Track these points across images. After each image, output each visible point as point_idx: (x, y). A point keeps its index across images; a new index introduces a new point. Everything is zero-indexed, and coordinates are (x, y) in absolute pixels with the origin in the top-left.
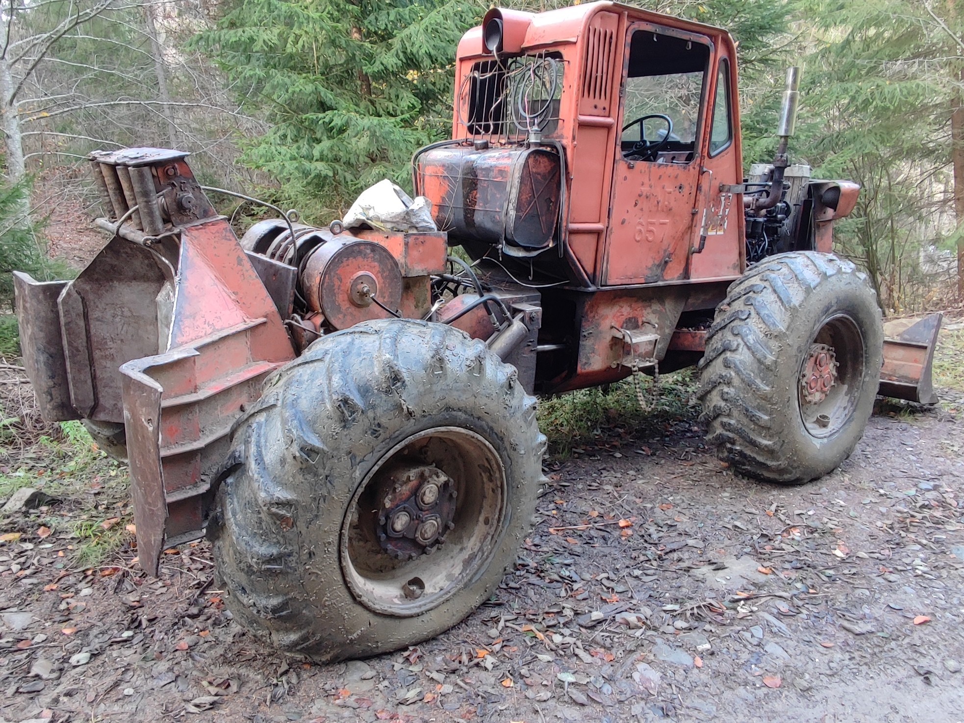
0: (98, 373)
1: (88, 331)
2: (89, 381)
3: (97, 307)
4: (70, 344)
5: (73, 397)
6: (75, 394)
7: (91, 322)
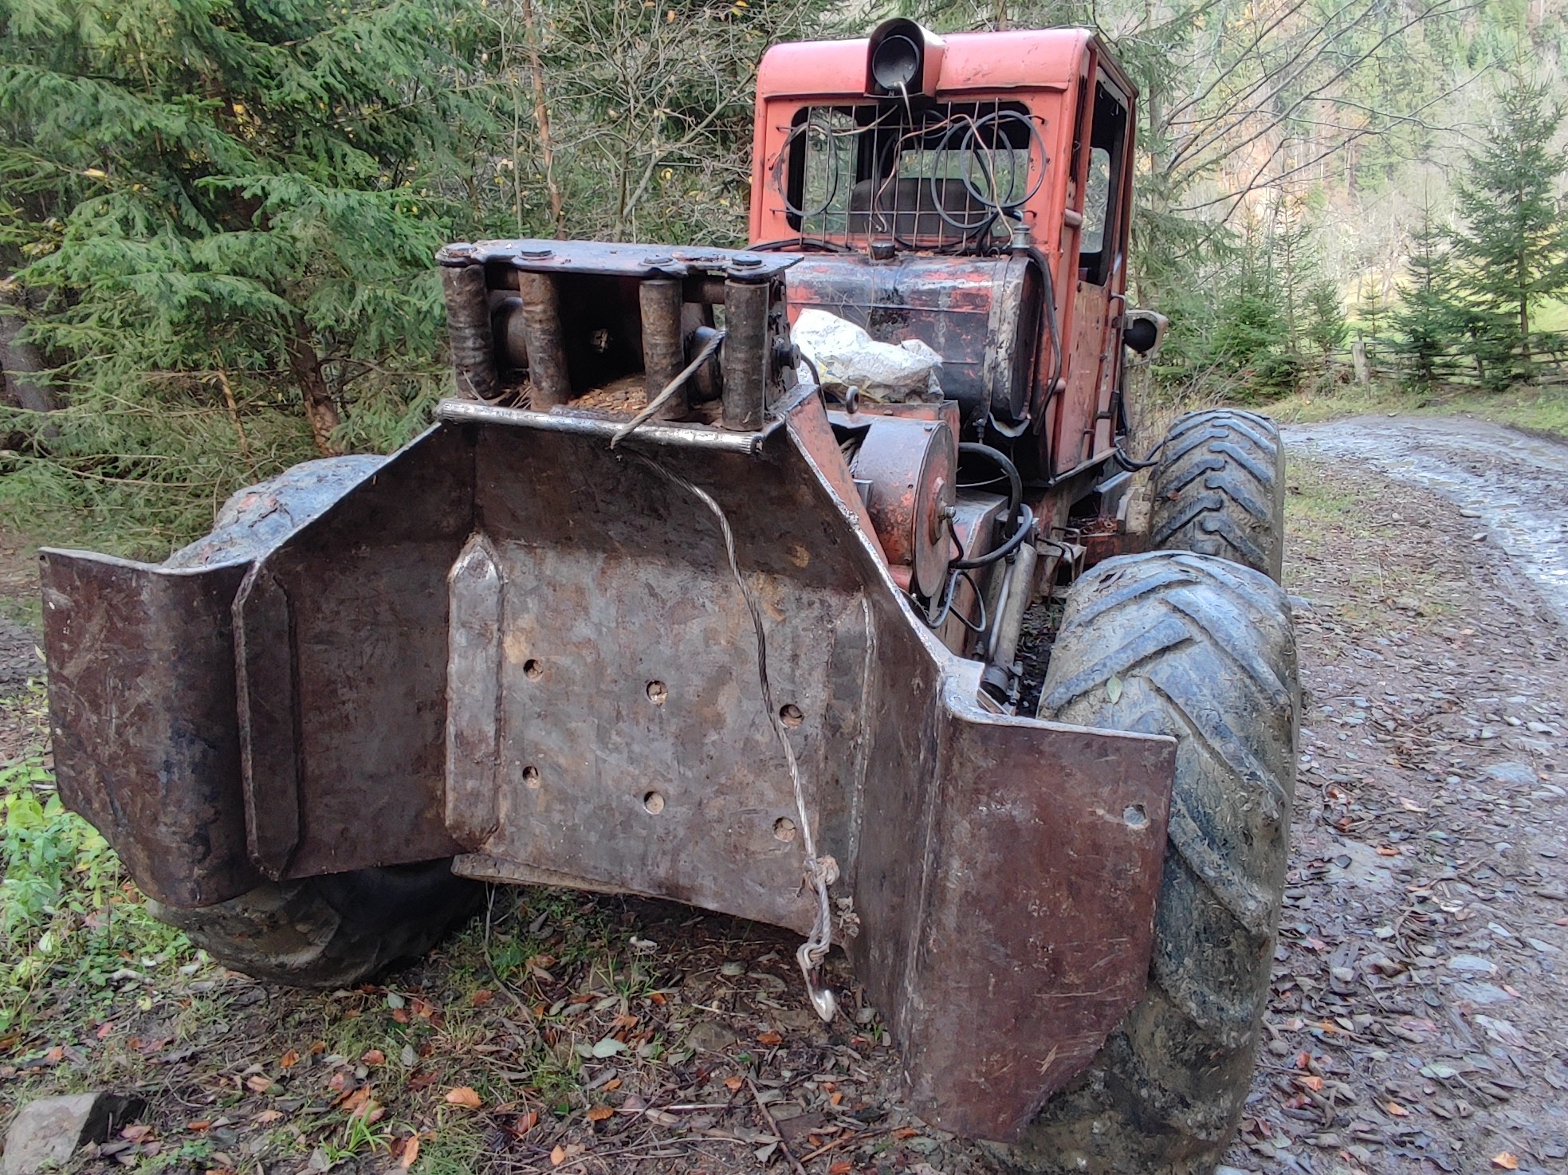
0: (311, 765)
1: (295, 671)
2: (292, 791)
3: (319, 610)
4: (254, 707)
5: (253, 835)
6: (259, 827)
7: (303, 647)
